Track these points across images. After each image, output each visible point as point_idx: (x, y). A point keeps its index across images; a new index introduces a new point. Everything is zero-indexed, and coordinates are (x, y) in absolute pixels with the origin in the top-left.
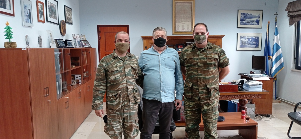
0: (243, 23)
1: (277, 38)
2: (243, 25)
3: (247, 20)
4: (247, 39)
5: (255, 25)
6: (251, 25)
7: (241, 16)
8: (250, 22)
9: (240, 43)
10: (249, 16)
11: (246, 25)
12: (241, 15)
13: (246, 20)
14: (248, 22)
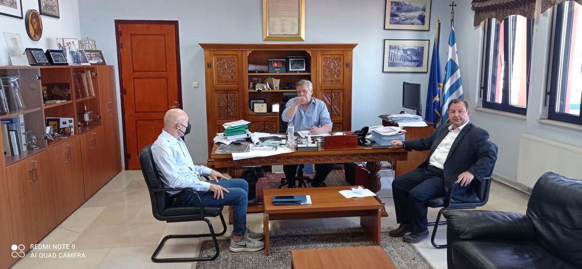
0: (396, 21)
1: (453, 50)
2: (395, 24)
3: (403, 15)
4: (402, 52)
5: (418, 24)
6: (409, 24)
7: (392, 8)
8: (408, 19)
9: (389, 58)
10: (405, 7)
11: (400, 24)
12: (392, 5)
13: (400, 15)
14: (404, 19)
